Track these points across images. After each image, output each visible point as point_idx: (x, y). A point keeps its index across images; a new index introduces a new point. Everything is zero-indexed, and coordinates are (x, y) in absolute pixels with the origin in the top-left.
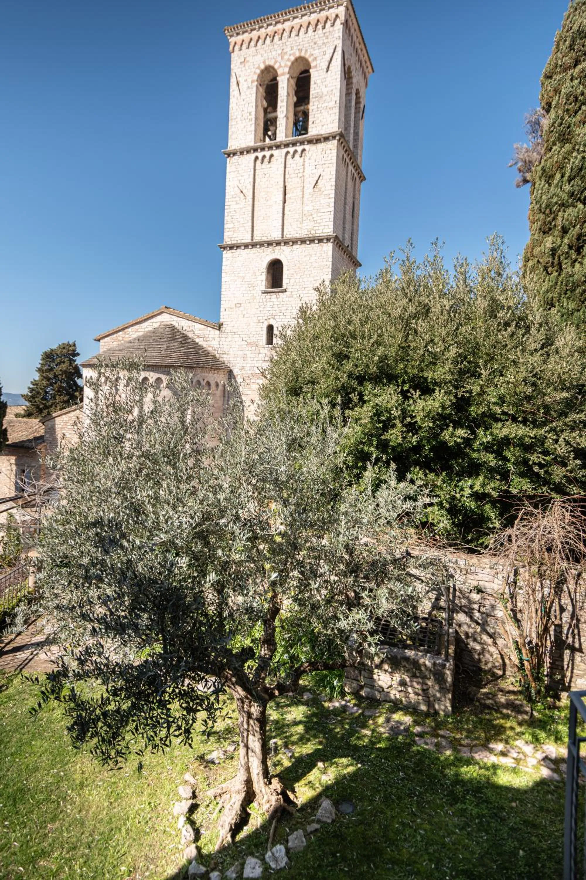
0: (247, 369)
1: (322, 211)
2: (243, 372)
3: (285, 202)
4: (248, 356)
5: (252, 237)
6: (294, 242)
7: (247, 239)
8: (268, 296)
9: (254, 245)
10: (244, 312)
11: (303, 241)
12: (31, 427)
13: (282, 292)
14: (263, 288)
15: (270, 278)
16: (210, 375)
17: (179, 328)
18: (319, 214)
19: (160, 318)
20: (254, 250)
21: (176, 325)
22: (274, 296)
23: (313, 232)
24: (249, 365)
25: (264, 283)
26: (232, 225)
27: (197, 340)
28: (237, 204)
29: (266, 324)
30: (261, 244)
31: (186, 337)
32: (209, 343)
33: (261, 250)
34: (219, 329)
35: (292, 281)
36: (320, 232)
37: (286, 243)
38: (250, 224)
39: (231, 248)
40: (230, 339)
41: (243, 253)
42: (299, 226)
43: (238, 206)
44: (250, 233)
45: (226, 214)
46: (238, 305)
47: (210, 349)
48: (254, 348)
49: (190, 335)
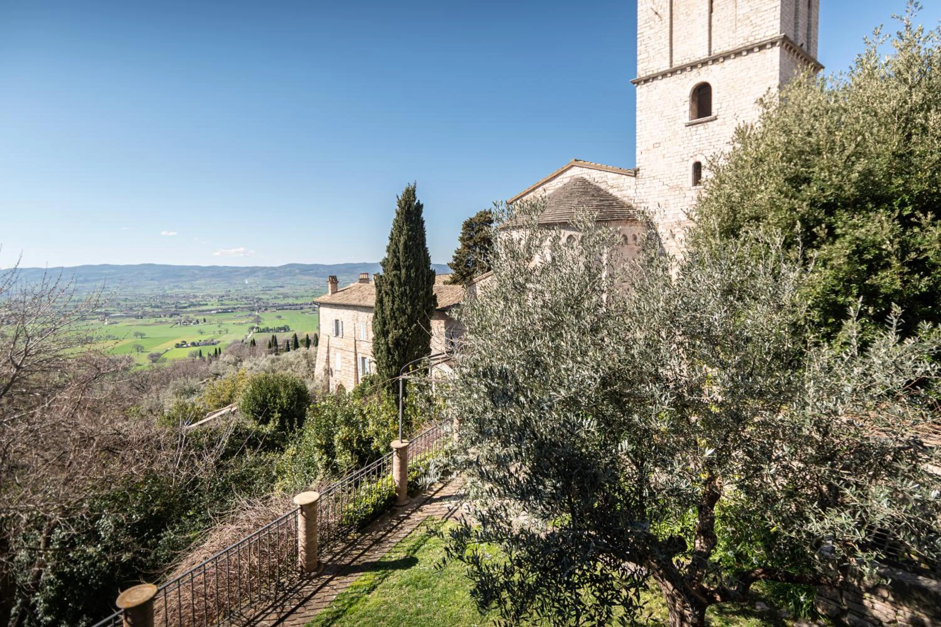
0: (670, 216)
1: (764, 9)
2: (665, 221)
3: (711, 11)
4: (671, 202)
5: (671, 62)
6: (726, 56)
7: (665, 66)
8: (694, 128)
9: (673, 72)
10: (664, 152)
11: (738, 53)
12: (457, 293)
13: (711, 120)
14: (687, 120)
15: (695, 107)
16: (627, 227)
17: (590, 180)
18: (761, 14)
19: (569, 173)
20: (674, 77)
21: (587, 178)
22: (701, 127)
23: (751, 39)
24: (672, 212)
25: (688, 114)
26: (645, 55)
27: (611, 191)
28: (651, 28)
29: (692, 162)
30: (683, 69)
31: (598, 190)
32: (624, 192)
33: (682, 76)
34: (635, 176)
35: (724, 105)
36: (762, 36)
37: (715, 60)
38: (668, 48)
39: (646, 81)
40: (648, 185)
41: (660, 83)
42: (733, 35)
43: (653, 31)
44: (668, 58)
45: (639, 44)
46: (657, 145)
47: (625, 199)
48: (678, 192)
49: (603, 186)
